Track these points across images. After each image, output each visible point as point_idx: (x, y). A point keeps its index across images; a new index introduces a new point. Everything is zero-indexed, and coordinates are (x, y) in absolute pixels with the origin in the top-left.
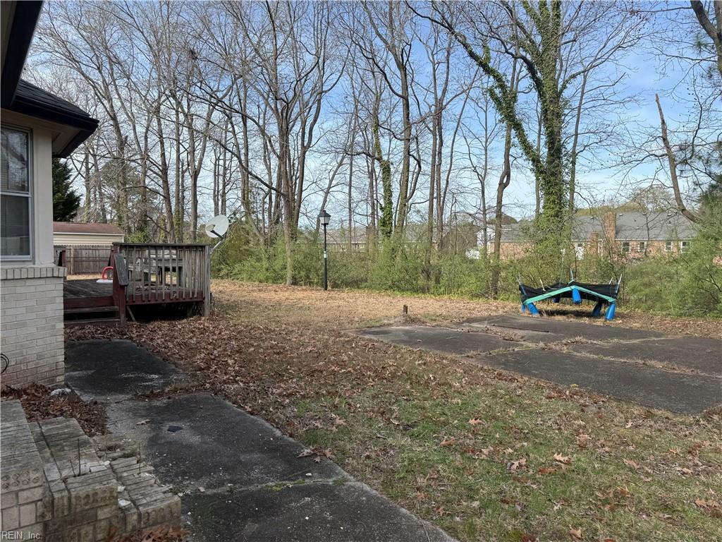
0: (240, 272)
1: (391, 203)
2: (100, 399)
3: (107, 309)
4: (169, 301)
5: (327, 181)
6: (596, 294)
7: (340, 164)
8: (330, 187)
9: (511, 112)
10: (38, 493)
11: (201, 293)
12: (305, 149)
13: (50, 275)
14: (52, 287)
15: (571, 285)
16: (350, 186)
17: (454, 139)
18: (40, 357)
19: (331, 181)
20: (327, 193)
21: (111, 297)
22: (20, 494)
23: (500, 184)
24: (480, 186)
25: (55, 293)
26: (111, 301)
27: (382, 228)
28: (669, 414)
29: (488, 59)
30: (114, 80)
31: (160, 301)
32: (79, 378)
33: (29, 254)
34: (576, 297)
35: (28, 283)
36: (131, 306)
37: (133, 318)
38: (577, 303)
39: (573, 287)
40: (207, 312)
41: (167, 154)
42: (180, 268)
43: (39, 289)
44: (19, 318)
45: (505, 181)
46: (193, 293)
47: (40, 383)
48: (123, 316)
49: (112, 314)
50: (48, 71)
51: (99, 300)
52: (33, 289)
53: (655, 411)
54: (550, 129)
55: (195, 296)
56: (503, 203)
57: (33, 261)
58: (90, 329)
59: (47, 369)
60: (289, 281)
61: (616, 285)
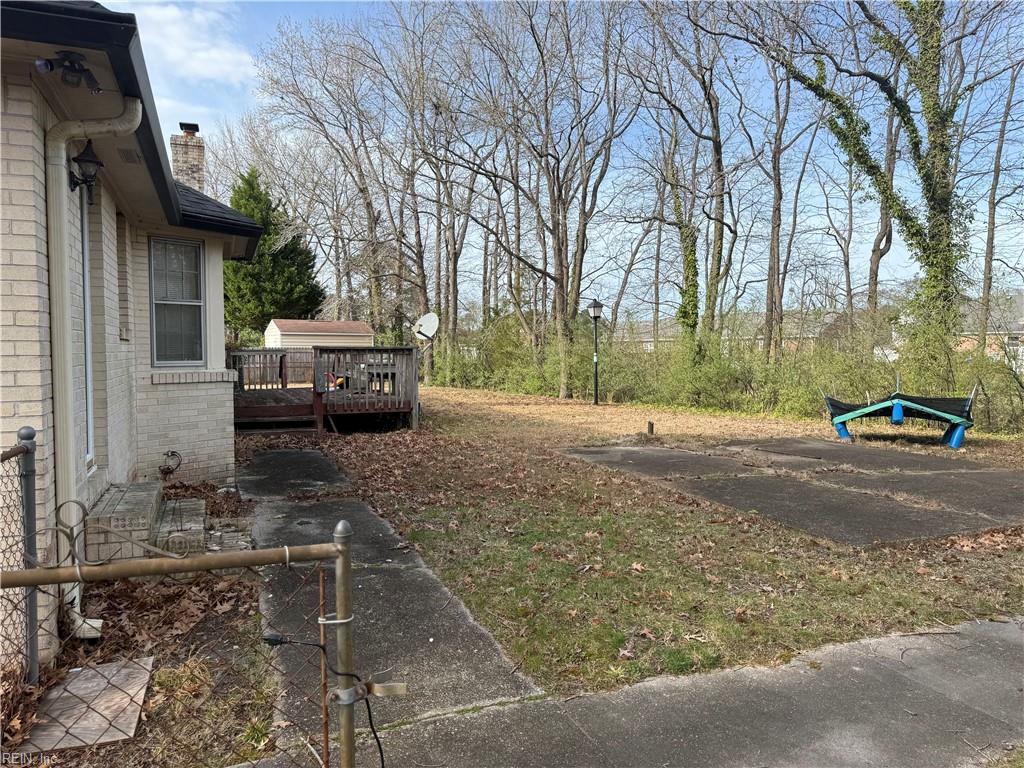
0: (503, 381)
1: (696, 285)
2: (257, 498)
3: (305, 418)
4: (372, 411)
5: (629, 256)
6: (932, 411)
7: (647, 232)
8: (632, 264)
9: (860, 150)
10: (145, 534)
11: (408, 403)
12: (586, 216)
13: (220, 379)
14: (222, 391)
15: (894, 398)
16: (658, 259)
17: (799, 187)
18: (211, 457)
19: (634, 255)
20: (628, 272)
21: (311, 406)
22: (133, 533)
23: (874, 251)
24: (840, 255)
25: (226, 397)
26: (311, 409)
27: (682, 320)
28: (831, 544)
29: (823, 78)
30: (364, 141)
31: (363, 411)
32: (250, 481)
33: (201, 359)
34: (897, 414)
35: (200, 386)
36: (332, 416)
37: (335, 429)
38: (898, 423)
39: (895, 401)
40: (415, 424)
41: (423, 234)
42: (393, 375)
43: (210, 392)
44: (192, 419)
45: (882, 246)
46: (399, 403)
47: (211, 482)
48: (320, 426)
49: (311, 424)
50: (290, 136)
51: (298, 409)
52: (203, 393)
53: (819, 540)
54: (924, 171)
55: (402, 405)
56: (879, 278)
57: (206, 366)
58: (285, 438)
59: (218, 470)
60: (562, 393)
61: (967, 400)
